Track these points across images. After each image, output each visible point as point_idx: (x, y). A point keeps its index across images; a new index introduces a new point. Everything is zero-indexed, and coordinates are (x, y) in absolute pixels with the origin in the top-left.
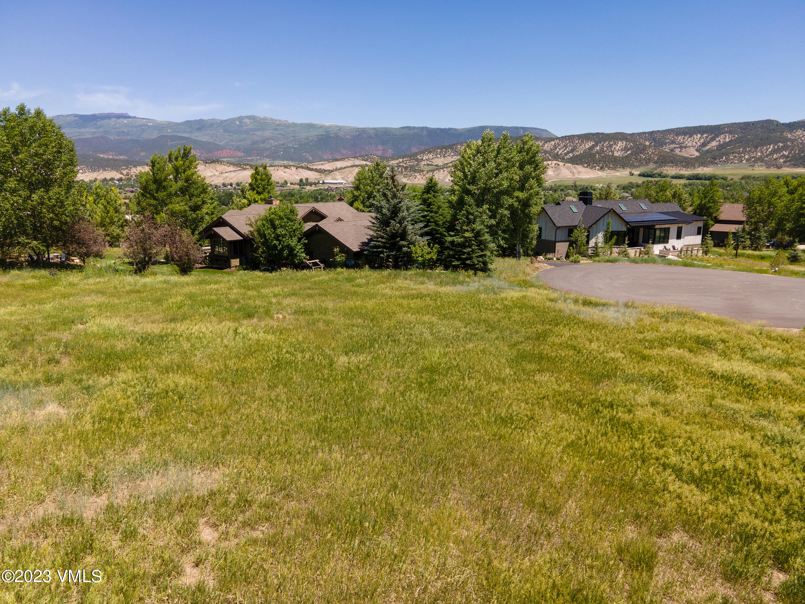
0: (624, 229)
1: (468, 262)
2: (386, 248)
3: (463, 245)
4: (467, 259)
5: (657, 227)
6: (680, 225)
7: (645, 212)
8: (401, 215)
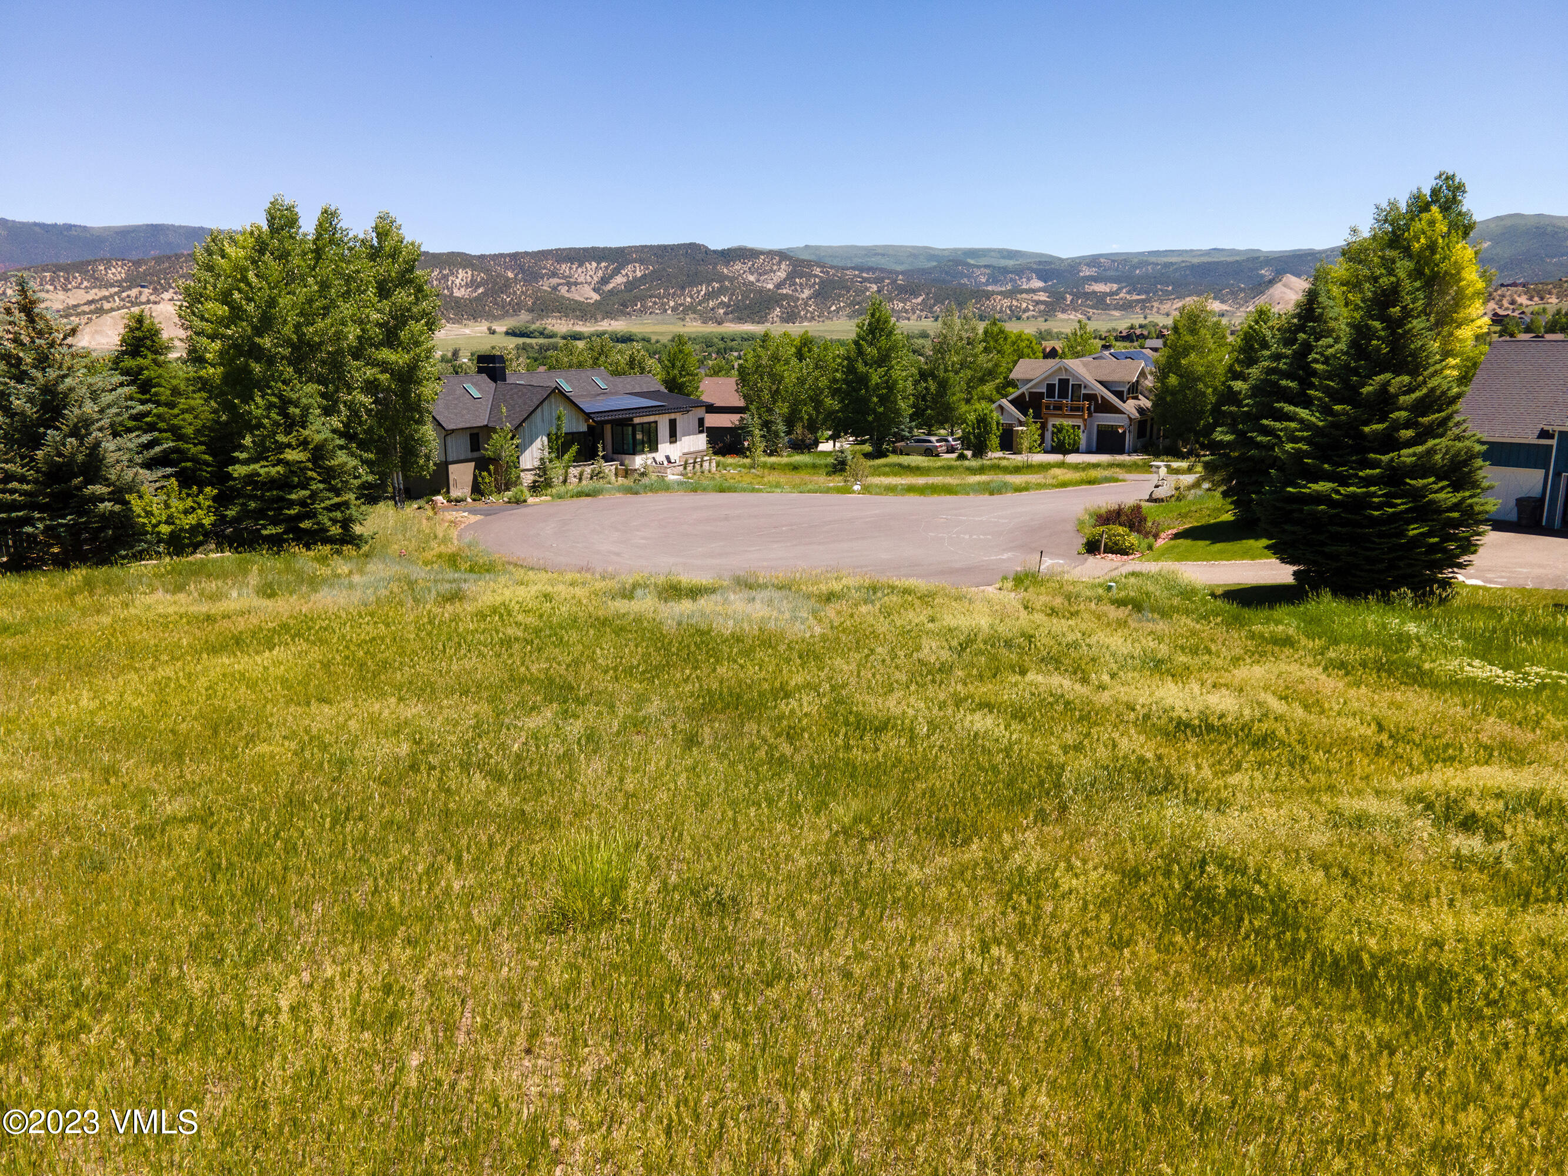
0: (583, 428)
1: (305, 525)
2: (41, 508)
3: (284, 484)
4: (300, 517)
5: (637, 420)
6: (673, 416)
7: (604, 393)
8: (72, 414)
